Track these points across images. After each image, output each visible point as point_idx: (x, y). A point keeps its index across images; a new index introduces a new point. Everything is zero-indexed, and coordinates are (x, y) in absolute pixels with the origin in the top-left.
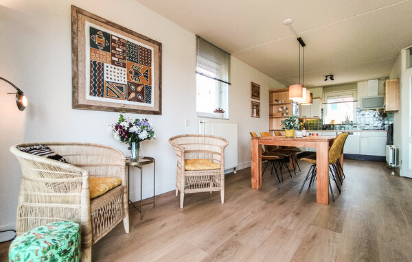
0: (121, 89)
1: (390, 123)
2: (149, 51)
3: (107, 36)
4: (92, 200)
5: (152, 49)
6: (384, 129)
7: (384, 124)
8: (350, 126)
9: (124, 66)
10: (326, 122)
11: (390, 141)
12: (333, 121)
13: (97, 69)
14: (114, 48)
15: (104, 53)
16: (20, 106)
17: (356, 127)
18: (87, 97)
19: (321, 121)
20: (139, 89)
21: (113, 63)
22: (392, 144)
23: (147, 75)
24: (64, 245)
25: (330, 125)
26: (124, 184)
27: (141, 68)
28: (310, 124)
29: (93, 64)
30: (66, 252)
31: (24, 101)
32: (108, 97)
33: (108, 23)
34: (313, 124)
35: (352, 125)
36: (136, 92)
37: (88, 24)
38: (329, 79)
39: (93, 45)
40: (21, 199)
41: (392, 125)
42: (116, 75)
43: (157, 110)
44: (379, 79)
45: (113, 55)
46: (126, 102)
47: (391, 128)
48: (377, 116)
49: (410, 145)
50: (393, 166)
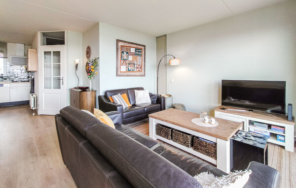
1: (33, 77)
6: (28, 81)
7: (28, 77)
11: (32, 91)
17: (6, 79)
22: (34, 93)
35: (2, 77)
41: (34, 79)
44: (25, 45)
47: (33, 81)
48: (23, 71)
49: (44, 94)
50: (34, 109)
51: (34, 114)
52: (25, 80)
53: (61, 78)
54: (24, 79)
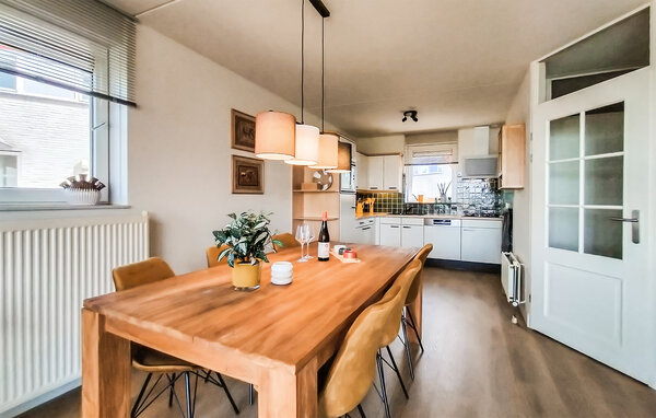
1: (507, 206)
6: (497, 216)
7: (497, 206)
8: (447, 207)
10: (410, 199)
11: (507, 246)
12: (421, 196)
17: (455, 208)
19: (401, 195)
22: (511, 250)
25: (415, 205)
28: (385, 201)
34: (390, 201)
35: (449, 205)
38: (409, 119)
41: (511, 211)
44: (491, 127)
47: (509, 215)
48: (486, 191)
49: (547, 265)
50: (515, 304)
51: (515, 320)
52: (489, 212)
53: (627, 215)
54: (486, 209)
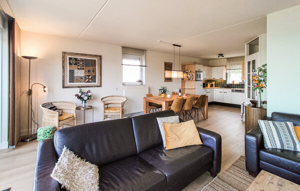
0: (82, 78)
2: (95, 61)
3: (76, 59)
4: (59, 121)
5: (96, 59)
9: (83, 69)
10: (229, 82)
12: (233, 82)
13: (72, 72)
14: (79, 63)
15: (75, 66)
16: (45, 91)
18: (68, 83)
20: (90, 77)
21: (78, 69)
23: (94, 71)
24: (48, 131)
26: (75, 116)
27: (91, 68)
28: (219, 83)
29: (70, 71)
30: (49, 132)
31: (46, 89)
32: (76, 82)
33: (76, 54)
34: (221, 83)
36: (89, 79)
37: (68, 57)
38: (220, 56)
39: (70, 64)
40: (43, 119)
42: (80, 73)
43: (99, 85)
45: (78, 66)
46: (84, 83)
